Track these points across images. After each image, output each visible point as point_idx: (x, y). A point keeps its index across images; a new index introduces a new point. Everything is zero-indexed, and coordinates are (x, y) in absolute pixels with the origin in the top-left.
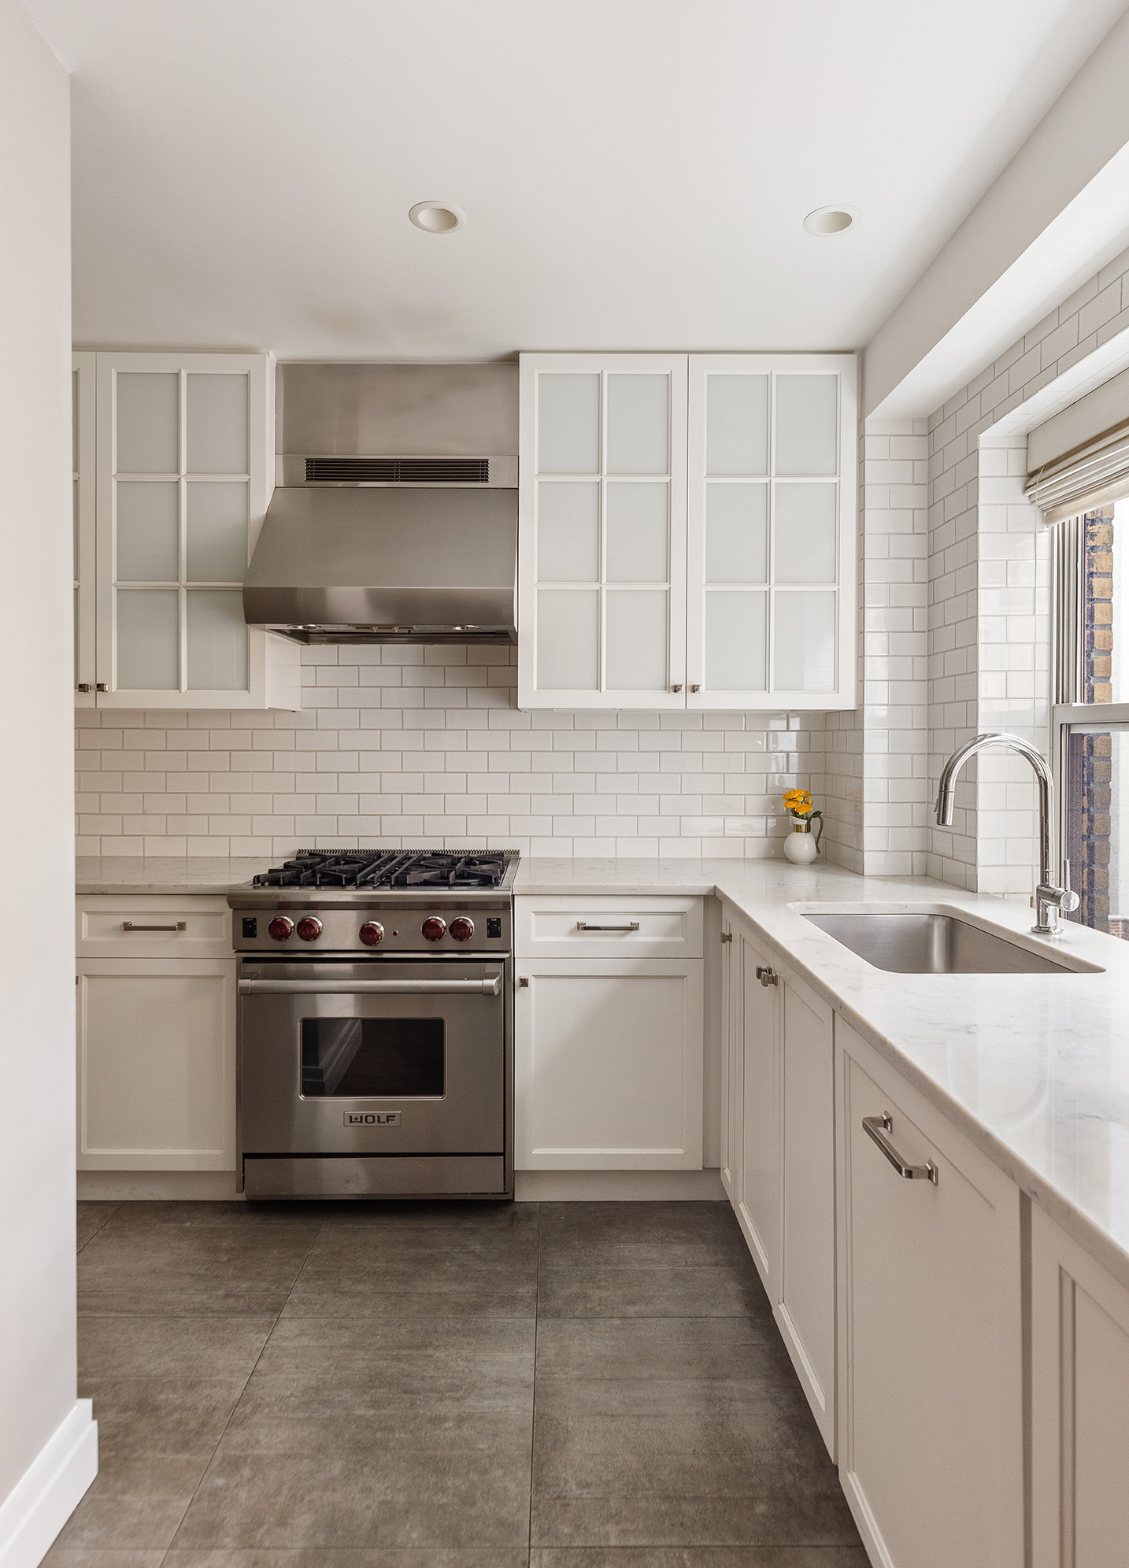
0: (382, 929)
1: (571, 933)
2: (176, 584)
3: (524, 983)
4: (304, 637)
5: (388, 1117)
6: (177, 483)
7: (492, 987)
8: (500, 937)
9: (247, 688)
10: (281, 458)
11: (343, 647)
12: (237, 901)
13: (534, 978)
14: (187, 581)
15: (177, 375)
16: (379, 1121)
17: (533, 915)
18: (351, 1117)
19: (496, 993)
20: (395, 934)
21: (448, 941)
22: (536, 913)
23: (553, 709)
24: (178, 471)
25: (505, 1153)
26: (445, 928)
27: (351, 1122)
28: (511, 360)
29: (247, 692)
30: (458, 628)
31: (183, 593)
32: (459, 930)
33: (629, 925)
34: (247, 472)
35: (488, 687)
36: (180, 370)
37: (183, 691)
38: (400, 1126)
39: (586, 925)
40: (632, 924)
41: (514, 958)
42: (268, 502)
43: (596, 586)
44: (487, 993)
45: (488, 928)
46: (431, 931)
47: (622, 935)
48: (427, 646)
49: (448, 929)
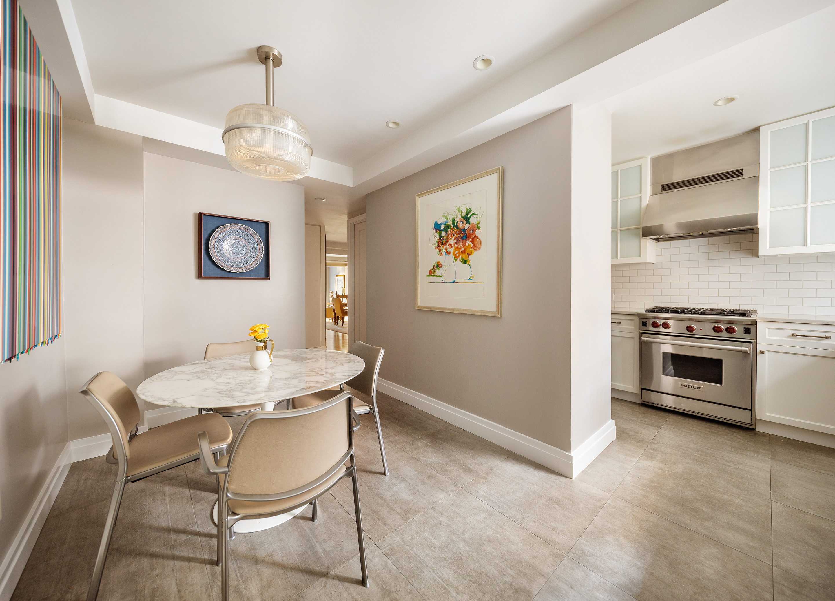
0: (696, 328)
1: (789, 337)
2: (617, 229)
3: (762, 352)
4: (657, 240)
5: (697, 387)
6: (617, 201)
7: (747, 350)
8: (750, 334)
9: (640, 256)
10: (651, 187)
11: (672, 241)
12: (640, 316)
13: (767, 352)
14: (620, 228)
15: (617, 171)
16: (693, 388)
17: (767, 329)
18: (682, 385)
19: (749, 353)
20: (701, 329)
21: (725, 334)
22: (769, 328)
23: (777, 255)
24: (617, 198)
25: (751, 410)
26: (724, 329)
27: (682, 386)
28: (757, 130)
29: (640, 257)
30: (729, 230)
31: (619, 231)
32: (730, 331)
33: (824, 336)
34: (641, 193)
35: (740, 250)
36: (618, 170)
37: (618, 259)
38: (702, 391)
39: (797, 334)
40: (826, 336)
41: (757, 344)
42: (648, 201)
43: (805, 206)
44: (745, 353)
45: (744, 330)
46: (717, 329)
47: (820, 340)
48: (710, 238)
49: (725, 330)
